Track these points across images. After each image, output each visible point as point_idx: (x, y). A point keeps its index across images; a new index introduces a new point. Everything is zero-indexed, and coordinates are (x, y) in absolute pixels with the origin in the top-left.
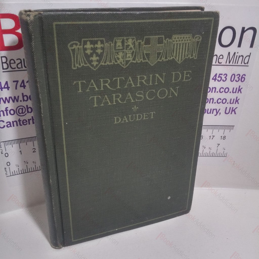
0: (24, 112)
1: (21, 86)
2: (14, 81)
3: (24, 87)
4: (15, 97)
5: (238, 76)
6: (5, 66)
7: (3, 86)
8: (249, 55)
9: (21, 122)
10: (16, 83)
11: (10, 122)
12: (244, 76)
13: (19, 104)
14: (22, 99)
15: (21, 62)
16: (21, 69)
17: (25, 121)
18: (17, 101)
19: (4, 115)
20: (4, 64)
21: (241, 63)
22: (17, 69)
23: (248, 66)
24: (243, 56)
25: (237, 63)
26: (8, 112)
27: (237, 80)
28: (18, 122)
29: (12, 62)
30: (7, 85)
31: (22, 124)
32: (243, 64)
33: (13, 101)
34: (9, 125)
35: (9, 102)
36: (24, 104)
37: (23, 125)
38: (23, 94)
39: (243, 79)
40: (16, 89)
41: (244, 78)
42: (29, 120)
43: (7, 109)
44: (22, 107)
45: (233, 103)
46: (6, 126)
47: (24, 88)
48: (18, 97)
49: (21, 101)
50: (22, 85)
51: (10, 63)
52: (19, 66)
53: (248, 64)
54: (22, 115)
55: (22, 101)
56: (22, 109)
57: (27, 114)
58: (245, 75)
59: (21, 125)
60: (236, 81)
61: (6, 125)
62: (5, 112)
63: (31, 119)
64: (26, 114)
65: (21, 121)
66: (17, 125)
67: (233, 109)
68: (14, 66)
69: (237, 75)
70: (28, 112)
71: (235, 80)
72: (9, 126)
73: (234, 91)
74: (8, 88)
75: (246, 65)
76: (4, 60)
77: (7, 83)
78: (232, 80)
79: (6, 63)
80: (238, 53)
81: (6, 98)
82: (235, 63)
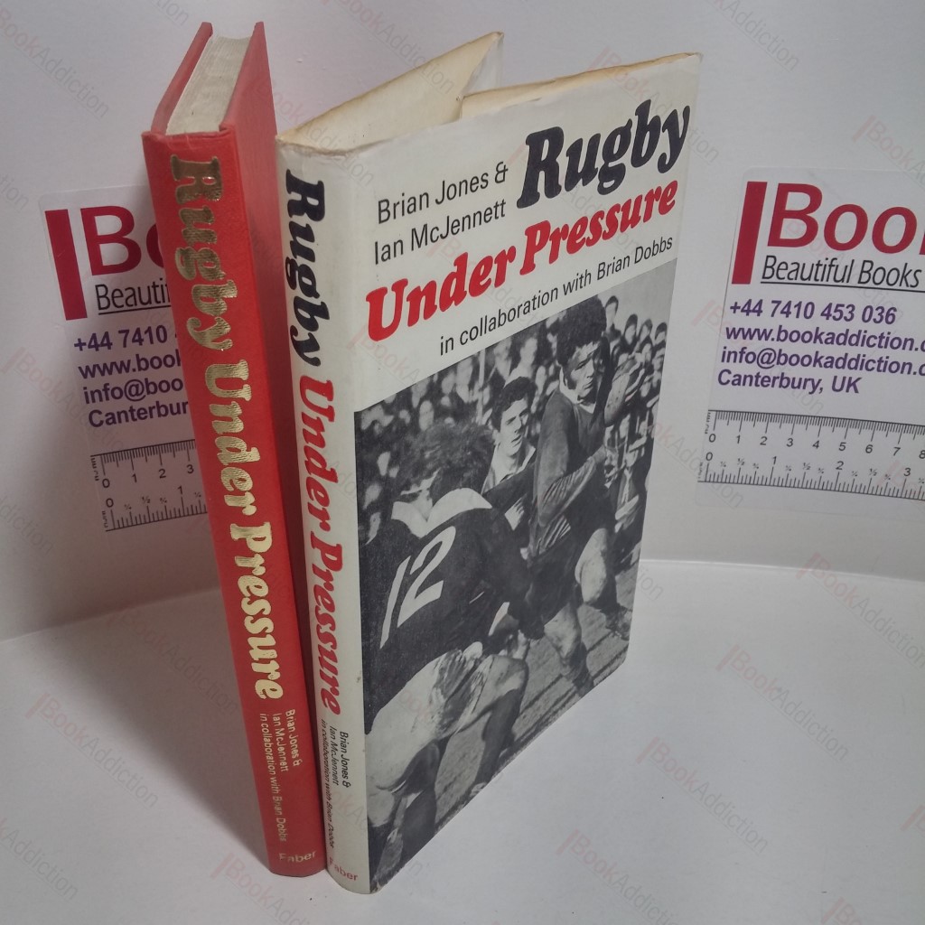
0: (140, 392)
1: (134, 341)
2: (120, 332)
3: (140, 341)
4: (122, 363)
6: (104, 302)
7: (99, 342)
9: (135, 413)
10: (124, 335)
11: (113, 414)
13: (131, 375)
14: (136, 367)
15: (134, 294)
16: (134, 307)
17: (142, 411)
18: (127, 370)
19: (101, 400)
20: (101, 299)
22: (126, 308)
26: (109, 392)
28: (129, 414)
29: (117, 294)
30: (108, 340)
31: (136, 417)
33: (120, 371)
34: (112, 419)
35: (110, 373)
36: (141, 376)
37: (138, 419)
38: (137, 356)
40: (125, 346)
42: (151, 409)
43: (108, 387)
44: (136, 383)
46: (105, 422)
47: (141, 344)
48: (129, 361)
49: (134, 370)
50: (137, 338)
51: (113, 297)
52: (131, 301)
54: (136, 398)
55: (137, 370)
56: (137, 386)
57: (147, 396)
59: (134, 420)
61: (104, 419)
62: (103, 393)
63: (154, 407)
64: (144, 396)
65: (134, 410)
66: (127, 420)
68: (119, 301)
70: (149, 392)
72: (111, 421)
74: (109, 345)
76: (102, 291)
77: (106, 335)
79: (105, 296)
81: (105, 365)
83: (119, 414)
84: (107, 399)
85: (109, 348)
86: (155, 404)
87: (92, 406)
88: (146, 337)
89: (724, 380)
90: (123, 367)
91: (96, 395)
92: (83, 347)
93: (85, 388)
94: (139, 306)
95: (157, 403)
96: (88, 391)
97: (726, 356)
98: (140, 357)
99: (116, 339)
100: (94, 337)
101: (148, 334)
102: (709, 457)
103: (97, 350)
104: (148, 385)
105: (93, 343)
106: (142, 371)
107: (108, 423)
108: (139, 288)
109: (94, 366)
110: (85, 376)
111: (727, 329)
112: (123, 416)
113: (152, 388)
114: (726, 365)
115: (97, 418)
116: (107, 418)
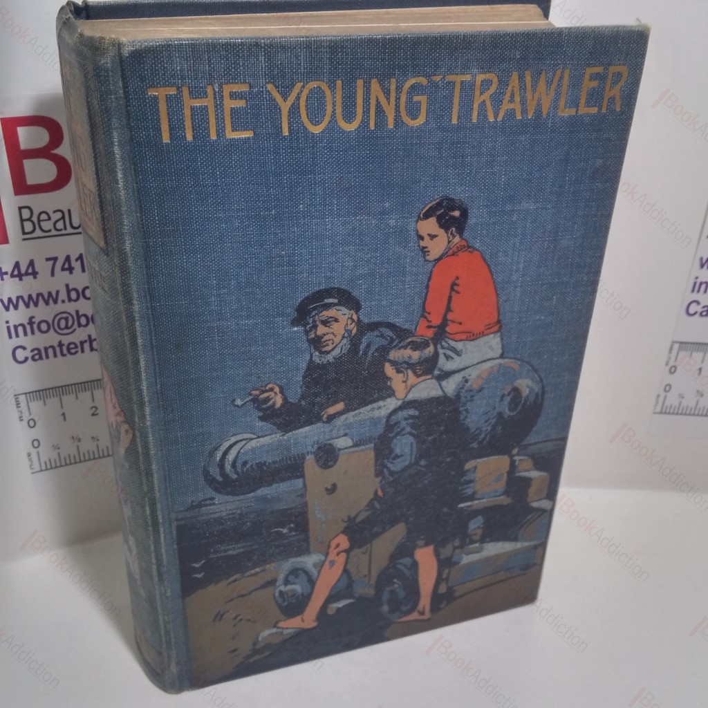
83: (46, 349)
84: (33, 333)
85: (35, 278)
86: (87, 338)
87: (15, 342)
88: (76, 265)
89: (692, 311)
90: (51, 298)
91: (20, 329)
92: (5, 277)
93: (7, 322)
94: (70, 230)
95: (90, 337)
96: (11, 325)
97: (696, 287)
98: (71, 287)
99: (43, 267)
100: (17, 265)
101: (79, 261)
102: (668, 388)
103: (21, 279)
104: (79, 317)
105: (16, 273)
106: (72, 303)
107: (33, 359)
108: (69, 211)
109: (18, 298)
110: (7, 309)
111: (702, 259)
112: (50, 351)
113: (83, 321)
114: (695, 296)
115: (20, 355)
116: (32, 354)
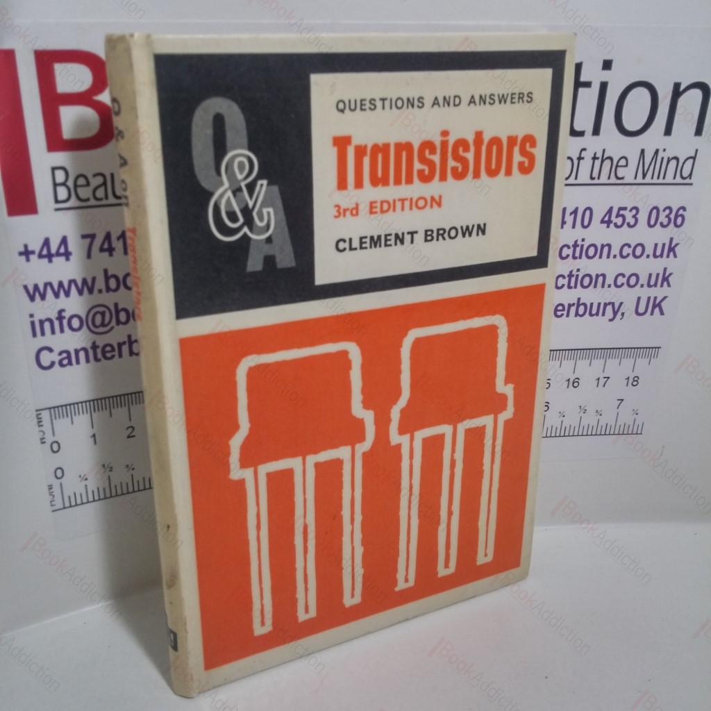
0: (106, 322)
1: (102, 250)
2: (83, 237)
3: (111, 251)
4: (84, 281)
5: (667, 211)
6: (62, 193)
7: (54, 251)
8: (693, 155)
9: (99, 351)
10: (89, 240)
11: (68, 352)
12: (681, 212)
13: (96, 298)
14: (103, 287)
15: (105, 183)
16: (104, 202)
19: (53, 332)
20: (58, 188)
21: (674, 178)
22: (93, 202)
23: (691, 184)
24: (677, 159)
25: (664, 178)
27: (665, 223)
28: (91, 353)
29: (81, 181)
30: (66, 248)
31: (100, 356)
32: (678, 180)
33: (80, 292)
34: (67, 359)
35: (67, 294)
36: (109, 299)
37: (103, 359)
38: (105, 271)
39: (679, 220)
40: (89, 257)
41: (683, 216)
42: (120, 345)
43: (63, 314)
44: (101, 309)
45: (655, 285)
46: (57, 365)
47: (111, 255)
48: (94, 279)
49: (100, 291)
50: (106, 246)
51: (76, 186)
52: (100, 193)
53: (690, 178)
54: (102, 330)
55: (104, 290)
56: (103, 314)
57: (116, 327)
58: (684, 209)
59: (97, 359)
60: (662, 224)
61: (55, 357)
62: (56, 324)
63: (124, 343)
64: (112, 328)
65: (98, 347)
66: (88, 361)
67: (657, 302)
68: (85, 192)
69: (664, 210)
70: (118, 322)
71: (658, 223)
72: (65, 362)
73: (658, 253)
74: (67, 255)
75: (687, 181)
76: (60, 176)
77: (64, 241)
78: (652, 222)
79: (64, 184)
80: (664, 150)
81: (61, 284)
82: (658, 178)
83: (77, 352)
84: (62, 331)
85: (68, 259)
86: (126, 339)
87: (41, 341)
88: (118, 246)
90: (86, 287)
91: (47, 326)
93: (32, 316)
95: (129, 337)
96: (36, 319)
98: (110, 273)
99: (78, 246)
100: (47, 242)
101: (121, 241)
103: (51, 261)
104: (117, 312)
105: (45, 252)
106: (111, 293)
107: (61, 365)
108: (112, 175)
109: (46, 285)
110: (32, 298)
113: (123, 317)
115: (46, 358)
116: (60, 357)
